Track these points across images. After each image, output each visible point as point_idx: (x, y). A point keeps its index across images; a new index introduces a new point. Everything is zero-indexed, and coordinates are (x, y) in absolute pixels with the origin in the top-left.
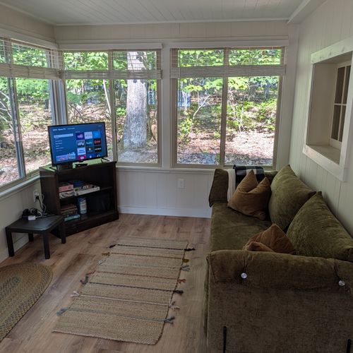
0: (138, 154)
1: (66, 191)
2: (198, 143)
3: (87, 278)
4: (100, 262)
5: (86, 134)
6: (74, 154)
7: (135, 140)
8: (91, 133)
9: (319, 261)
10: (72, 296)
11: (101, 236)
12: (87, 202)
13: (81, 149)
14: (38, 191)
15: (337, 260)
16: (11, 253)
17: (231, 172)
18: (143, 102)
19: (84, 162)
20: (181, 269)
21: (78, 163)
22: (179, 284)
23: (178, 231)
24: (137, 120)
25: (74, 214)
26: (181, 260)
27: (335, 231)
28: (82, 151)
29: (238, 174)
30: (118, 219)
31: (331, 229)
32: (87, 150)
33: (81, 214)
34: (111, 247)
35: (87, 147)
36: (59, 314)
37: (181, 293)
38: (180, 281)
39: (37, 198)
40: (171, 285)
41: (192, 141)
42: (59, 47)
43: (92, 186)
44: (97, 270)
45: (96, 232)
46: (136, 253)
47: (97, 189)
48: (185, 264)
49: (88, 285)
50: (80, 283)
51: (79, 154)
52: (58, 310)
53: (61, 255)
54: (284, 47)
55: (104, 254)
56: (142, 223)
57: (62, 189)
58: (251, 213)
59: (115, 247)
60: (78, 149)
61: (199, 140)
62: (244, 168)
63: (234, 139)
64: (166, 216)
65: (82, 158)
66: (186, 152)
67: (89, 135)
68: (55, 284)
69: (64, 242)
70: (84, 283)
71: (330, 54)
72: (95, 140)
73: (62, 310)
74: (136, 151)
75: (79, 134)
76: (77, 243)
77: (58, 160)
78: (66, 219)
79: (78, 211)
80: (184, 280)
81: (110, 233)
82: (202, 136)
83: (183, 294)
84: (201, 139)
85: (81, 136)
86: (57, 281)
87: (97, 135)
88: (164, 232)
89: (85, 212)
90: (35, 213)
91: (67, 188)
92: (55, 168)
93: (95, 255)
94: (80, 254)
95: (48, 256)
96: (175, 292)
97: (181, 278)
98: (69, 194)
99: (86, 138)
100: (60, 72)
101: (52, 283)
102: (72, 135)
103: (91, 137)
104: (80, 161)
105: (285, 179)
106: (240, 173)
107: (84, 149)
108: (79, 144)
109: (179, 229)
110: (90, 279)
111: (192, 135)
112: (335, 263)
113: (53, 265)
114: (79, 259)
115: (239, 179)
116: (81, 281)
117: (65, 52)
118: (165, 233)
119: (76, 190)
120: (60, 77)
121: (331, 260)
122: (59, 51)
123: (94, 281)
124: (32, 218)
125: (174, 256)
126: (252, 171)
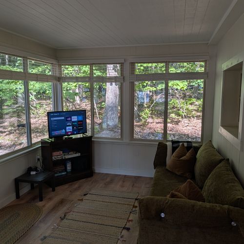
0: (112, 132)
1: (57, 155)
2: (154, 125)
3: (65, 215)
4: (75, 205)
5: (73, 117)
6: (64, 131)
7: (111, 123)
8: (76, 117)
9: (218, 207)
10: (53, 227)
11: (79, 187)
12: (72, 164)
13: (69, 127)
14: (39, 155)
15: (230, 207)
16: (18, 196)
17: (169, 144)
18: (116, 98)
19: (71, 136)
20: (131, 213)
21: (66, 137)
22: (128, 223)
23: (133, 186)
24: (112, 110)
25: (62, 172)
26: (132, 207)
27: (233, 186)
28: (69, 129)
29: (174, 146)
30: (92, 176)
31: (230, 184)
32: (73, 128)
33: (67, 172)
34: (85, 195)
35: (73, 126)
36: (42, 240)
37: (128, 229)
38: (129, 221)
39: (39, 159)
40: (122, 223)
41: (150, 124)
42: (58, 62)
43: (75, 152)
44: (73, 210)
45: (76, 185)
46: (101, 200)
47: (78, 155)
48: (134, 209)
49: (65, 221)
50: (60, 219)
51: (67, 131)
52: (42, 237)
53: (50, 199)
54: (206, 61)
55: (79, 200)
56: (108, 180)
57: (55, 154)
58: (181, 174)
59: (87, 195)
60: (67, 128)
61: (155, 124)
62: (178, 142)
63: (179, 123)
64: (125, 176)
65: (69, 133)
66: (145, 131)
67: (74, 119)
68: (43, 219)
69: (54, 190)
70: (62, 219)
71: (232, 64)
72: (78, 121)
73: (44, 237)
74: (111, 131)
75: (68, 118)
76: (62, 192)
77: (53, 134)
78: (56, 175)
79: (66, 170)
80: (132, 221)
81: (85, 185)
82: (157, 121)
83: (130, 230)
84: (156, 123)
85: (69, 119)
86: (44, 217)
87: (81, 118)
88: (122, 186)
89: (70, 171)
90: (36, 169)
91: (58, 153)
92: (51, 140)
93: (73, 200)
94: (63, 199)
95: (41, 200)
96: (124, 228)
97: (130, 219)
98: (59, 158)
99: (73, 120)
100: (59, 78)
101: (41, 218)
102: (63, 118)
103: (76, 120)
104: (68, 135)
105: (206, 149)
106: (175, 145)
107: (71, 127)
108: (68, 124)
109: (134, 184)
110: (67, 217)
111: (150, 120)
112: (228, 208)
113: (44, 206)
114: (62, 202)
115: (174, 149)
116: (61, 218)
117: (63, 65)
118: (124, 187)
119: (64, 155)
120: (59, 81)
121: (226, 206)
122: (59, 65)
123: (69, 218)
124: (33, 173)
125: (127, 203)
126: (183, 144)
